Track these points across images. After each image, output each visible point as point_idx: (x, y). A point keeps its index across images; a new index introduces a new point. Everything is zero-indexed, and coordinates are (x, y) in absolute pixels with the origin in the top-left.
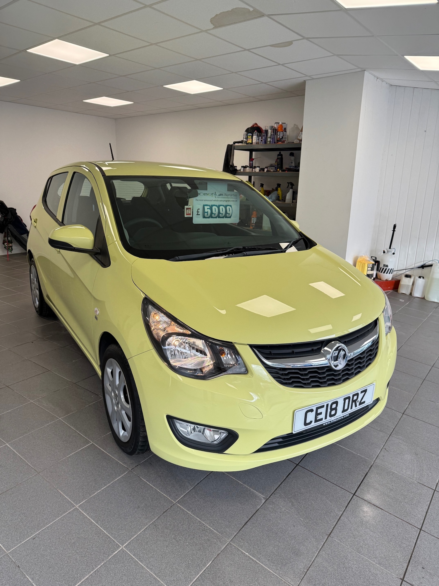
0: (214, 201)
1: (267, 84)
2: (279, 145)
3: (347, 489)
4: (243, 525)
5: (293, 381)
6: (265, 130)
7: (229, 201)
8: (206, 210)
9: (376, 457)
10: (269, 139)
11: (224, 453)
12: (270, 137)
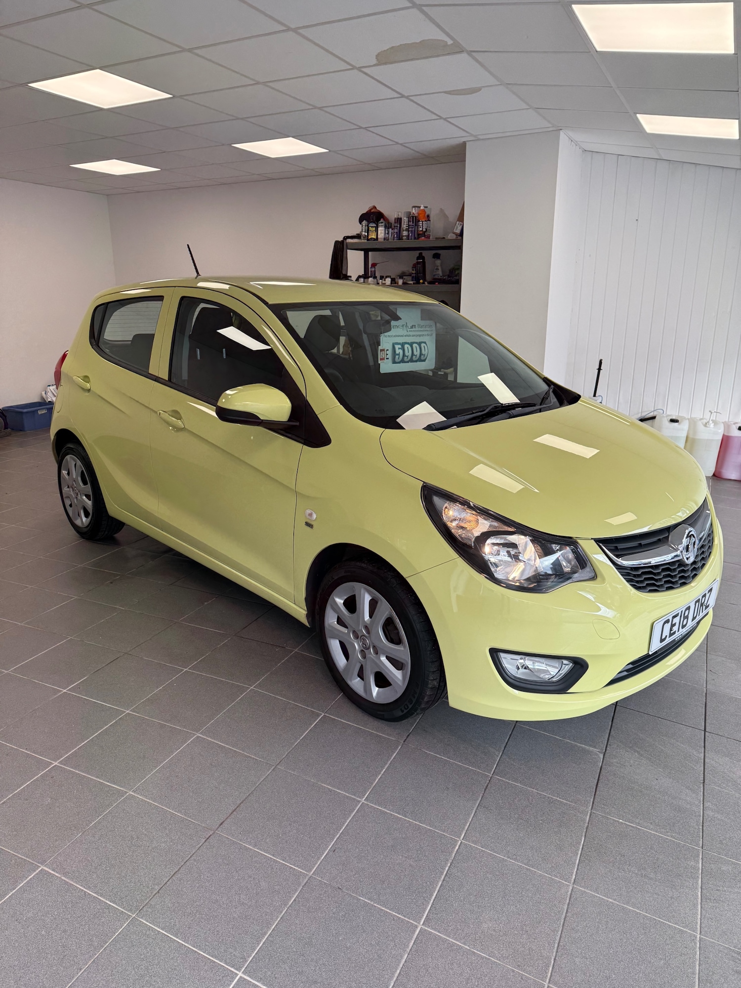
0: (405, 336)
1: (405, 146)
2: (422, 242)
3: (693, 726)
4: (595, 788)
5: (647, 584)
6: (398, 218)
7: (423, 335)
8: (397, 352)
9: (705, 682)
10: (405, 233)
11: (568, 692)
12: (408, 230)
